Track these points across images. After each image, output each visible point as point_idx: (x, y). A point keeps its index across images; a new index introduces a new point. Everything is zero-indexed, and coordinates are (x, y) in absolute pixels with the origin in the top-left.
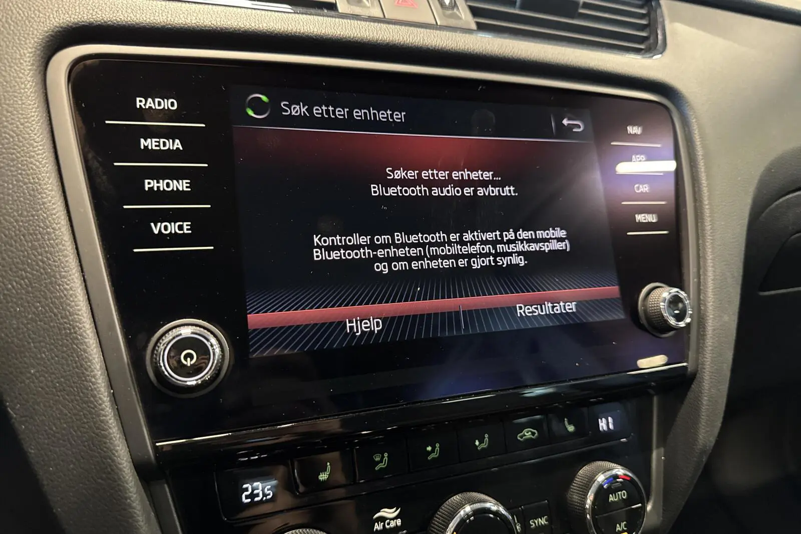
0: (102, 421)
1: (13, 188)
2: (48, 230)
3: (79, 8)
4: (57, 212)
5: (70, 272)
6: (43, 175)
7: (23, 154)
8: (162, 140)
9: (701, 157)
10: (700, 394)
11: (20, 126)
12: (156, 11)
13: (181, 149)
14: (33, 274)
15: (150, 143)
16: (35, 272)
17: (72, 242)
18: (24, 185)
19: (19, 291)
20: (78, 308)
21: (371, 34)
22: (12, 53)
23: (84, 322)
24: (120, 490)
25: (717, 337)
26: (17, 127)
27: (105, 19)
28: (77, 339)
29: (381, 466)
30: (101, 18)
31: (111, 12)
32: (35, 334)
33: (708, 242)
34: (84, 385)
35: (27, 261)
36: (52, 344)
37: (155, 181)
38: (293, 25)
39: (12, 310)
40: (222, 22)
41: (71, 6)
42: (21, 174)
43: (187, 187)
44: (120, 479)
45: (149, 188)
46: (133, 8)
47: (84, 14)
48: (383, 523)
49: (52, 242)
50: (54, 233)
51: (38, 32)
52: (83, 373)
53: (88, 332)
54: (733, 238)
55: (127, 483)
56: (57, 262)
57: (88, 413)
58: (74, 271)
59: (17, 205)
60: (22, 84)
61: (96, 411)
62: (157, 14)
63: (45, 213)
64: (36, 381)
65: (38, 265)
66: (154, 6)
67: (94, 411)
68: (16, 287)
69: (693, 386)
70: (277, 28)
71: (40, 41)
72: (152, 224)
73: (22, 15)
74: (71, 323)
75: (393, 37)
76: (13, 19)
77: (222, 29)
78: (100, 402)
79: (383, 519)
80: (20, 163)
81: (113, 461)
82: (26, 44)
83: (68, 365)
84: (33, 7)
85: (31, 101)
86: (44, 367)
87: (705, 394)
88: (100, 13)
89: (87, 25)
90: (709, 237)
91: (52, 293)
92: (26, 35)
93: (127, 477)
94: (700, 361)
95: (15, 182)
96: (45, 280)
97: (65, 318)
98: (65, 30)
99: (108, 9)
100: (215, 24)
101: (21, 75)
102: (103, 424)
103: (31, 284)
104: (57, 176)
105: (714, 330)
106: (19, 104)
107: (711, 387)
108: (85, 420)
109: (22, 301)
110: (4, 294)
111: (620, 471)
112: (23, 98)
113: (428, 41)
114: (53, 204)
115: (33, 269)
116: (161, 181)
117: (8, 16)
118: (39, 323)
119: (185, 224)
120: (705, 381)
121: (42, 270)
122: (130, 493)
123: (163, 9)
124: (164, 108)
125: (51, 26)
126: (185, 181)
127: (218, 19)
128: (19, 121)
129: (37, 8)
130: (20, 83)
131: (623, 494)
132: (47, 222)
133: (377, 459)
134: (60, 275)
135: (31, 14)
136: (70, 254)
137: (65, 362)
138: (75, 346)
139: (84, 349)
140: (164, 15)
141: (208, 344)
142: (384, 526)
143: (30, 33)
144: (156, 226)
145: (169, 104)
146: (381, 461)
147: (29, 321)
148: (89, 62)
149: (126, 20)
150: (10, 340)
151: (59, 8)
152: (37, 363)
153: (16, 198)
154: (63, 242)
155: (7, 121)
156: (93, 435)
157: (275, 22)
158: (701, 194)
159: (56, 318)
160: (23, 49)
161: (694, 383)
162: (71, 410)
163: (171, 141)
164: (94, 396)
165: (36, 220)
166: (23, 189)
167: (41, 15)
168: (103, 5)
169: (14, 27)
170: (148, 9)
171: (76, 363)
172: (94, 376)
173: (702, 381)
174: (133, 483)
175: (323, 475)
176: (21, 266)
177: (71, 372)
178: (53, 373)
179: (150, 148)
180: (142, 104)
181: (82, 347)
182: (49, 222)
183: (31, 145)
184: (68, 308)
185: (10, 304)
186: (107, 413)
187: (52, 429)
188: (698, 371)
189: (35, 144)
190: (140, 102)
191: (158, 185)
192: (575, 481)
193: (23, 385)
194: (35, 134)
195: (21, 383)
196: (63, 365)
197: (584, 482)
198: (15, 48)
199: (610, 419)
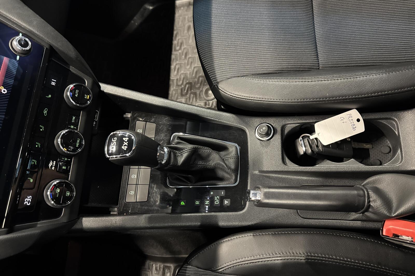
10: (58, 48)
24: (14, 238)
25: (41, 32)
44: (10, 238)
79: (52, 166)
81: (3, 240)
94: (46, 42)
105: (38, 31)
107: (57, 44)
111: (70, 87)
120: (54, 45)
131: (77, 91)
142: (54, 166)
146: (34, 162)
174: (12, 235)
175: (31, 181)
188: (49, 44)
197: (67, 100)
199: (53, 80)
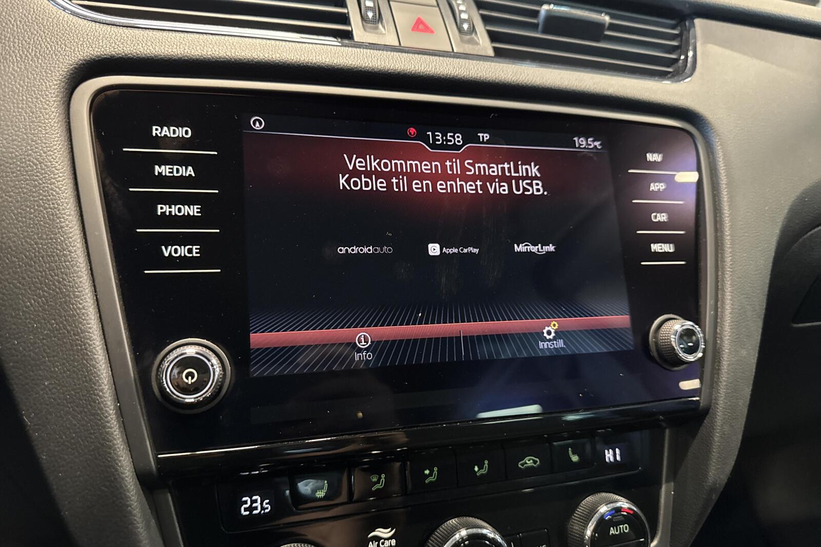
0: (108, 433)
1: (34, 213)
2: (65, 252)
3: (102, 42)
4: (74, 235)
5: (83, 292)
6: (62, 200)
7: (44, 181)
8: (175, 167)
9: (724, 186)
10: (712, 430)
11: (43, 154)
12: (174, 43)
13: (194, 175)
14: (50, 294)
15: (163, 170)
16: (51, 291)
17: (86, 263)
18: (45, 210)
19: (37, 309)
20: (89, 326)
21: (383, 63)
22: (38, 85)
23: (94, 340)
24: (122, 499)
25: (733, 373)
26: (41, 156)
27: (126, 52)
28: (87, 354)
29: (378, 486)
30: (122, 51)
31: (132, 45)
32: (49, 349)
33: (727, 274)
34: (92, 398)
35: (45, 281)
36: (65, 359)
37: (168, 206)
38: (305, 55)
39: (30, 326)
40: (237, 53)
41: (95, 40)
42: (42, 199)
43: (198, 212)
44: (121, 487)
45: (161, 212)
46: (152, 40)
47: (106, 47)
48: (377, 543)
49: (68, 263)
50: (70, 255)
51: (62, 65)
52: (92, 387)
53: (97, 348)
54: (757, 270)
55: (128, 492)
56: (72, 283)
57: (94, 424)
58: (87, 291)
59: (38, 229)
60: (46, 114)
61: (102, 423)
62: (175, 47)
63: (63, 237)
64: (49, 392)
65: (54, 285)
66: (173, 38)
67: (100, 423)
68: (34, 304)
69: (705, 421)
70: (289, 58)
71: (65, 73)
72: (163, 248)
73: (50, 49)
74: (82, 339)
75: (405, 66)
76: (41, 54)
77: (236, 60)
78: (107, 414)
79: (377, 539)
80: (42, 190)
81: (117, 470)
82: (52, 76)
83: (79, 379)
84: (60, 41)
85: (55, 131)
86: (56, 380)
87: (718, 431)
88: (122, 46)
89: (108, 58)
90: (729, 269)
91: (66, 311)
92: (52, 68)
93: (129, 486)
94: (713, 396)
95: (36, 207)
96: (61, 299)
97: (77, 336)
98: (89, 62)
99: (129, 42)
100: (230, 55)
101: (46, 106)
102: (108, 436)
103: (47, 302)
104: (75, 202)
105: (729, 365)
106: (43, 134)
107: (724, 423)
108: (92, 432)
109: (39, 318)
110: (23, 311)
111: (624, 504)
112: (47, 128)
113: (439, 70)
114: (70, 228)
115: (50, 289)
116: (173, 206)
117: (37, 50)
118: (53, 339)
119: (194, 247)
120: (717, 417)
121: (58, 290)
122: (131, 501)
123: (181, 41)
124: (178, 136)
125: (76, 59)
126: (196, 207)
127: (233, 51)
128: (42, 150)
129: (63, 42)
130: (45, 114)
131: (625, 528)
132: (64, 244)
133: (375, 480)
134: (74, 295)
135: (58, 48)
136: (84, 275)
137: (76, 376)
138: (85, 362)
139: (93, 364)
140: (181, 47)
141: (209, 364)
142: (378, 545)
143: (56, 66)
144: (166, 249)
145: (183, 132)
146: (378, 482)
147: (45, 337)
148: (109, 93)
149: (145, 53)
150: (27, 354)
151: (83, 41)
152: (50, 376)
153: (37, 222)
154: (78, 264)
155: (32, 150)
156: (99, 445)
157: (288, 52)
158: (723, 224)
159: (69, 335)
160: (49, 81)
161: (706, 418)
162: (80, 421)
163: (184, 167)
164: (101, 409)
165: (54, 243)
166: (44, 214)
167: (67, 49)
168: (125, 38)
169: (42, 60)
170: (167, 41)
171: (85, 378)
172: (102, 391)
173: (714, 417)
174: (134, 491)
175: (320, 493)
176: (39, 285)
177: (80, 386)
178: (65, 386)
179: (164, 174)
180: (158, 132)
181: (91, 363)
182: (66, 244)
183: (52, 172)
184: (80, 325)
185: (28, 321)
186: (112, 425)
187: (62, 438)
188: (711, 406)
189: (57, 171)
190: (156, 131)
191: (170, 210)
192: (576, 512)
193: (37, 395)
194: (57, 162)
195: (36, 394)
196: (73, 378)
197: (585, 513)
198: (41, 80)
199: (617, 450)
